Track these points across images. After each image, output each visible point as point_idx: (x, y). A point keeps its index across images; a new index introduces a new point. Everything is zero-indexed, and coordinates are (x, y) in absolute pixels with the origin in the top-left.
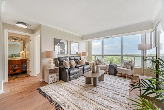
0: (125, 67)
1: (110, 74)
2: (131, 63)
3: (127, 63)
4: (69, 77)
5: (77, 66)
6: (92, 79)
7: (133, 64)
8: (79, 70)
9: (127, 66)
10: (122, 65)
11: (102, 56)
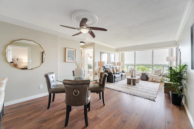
0: (155, 74)
1: (142, 80)
2: (161, 71)
3: (157, 71)
4: (115, 80)
5: (117, 73)
6: (132, 81)
7: (162, 72)
8: (120, 75)
9: (157, 73)
10: (153, 73)
11: (135, 65)
